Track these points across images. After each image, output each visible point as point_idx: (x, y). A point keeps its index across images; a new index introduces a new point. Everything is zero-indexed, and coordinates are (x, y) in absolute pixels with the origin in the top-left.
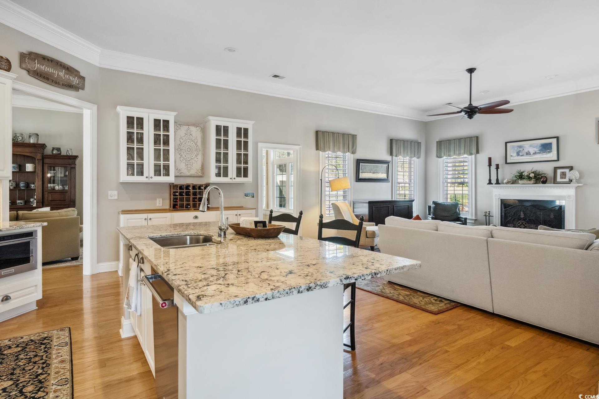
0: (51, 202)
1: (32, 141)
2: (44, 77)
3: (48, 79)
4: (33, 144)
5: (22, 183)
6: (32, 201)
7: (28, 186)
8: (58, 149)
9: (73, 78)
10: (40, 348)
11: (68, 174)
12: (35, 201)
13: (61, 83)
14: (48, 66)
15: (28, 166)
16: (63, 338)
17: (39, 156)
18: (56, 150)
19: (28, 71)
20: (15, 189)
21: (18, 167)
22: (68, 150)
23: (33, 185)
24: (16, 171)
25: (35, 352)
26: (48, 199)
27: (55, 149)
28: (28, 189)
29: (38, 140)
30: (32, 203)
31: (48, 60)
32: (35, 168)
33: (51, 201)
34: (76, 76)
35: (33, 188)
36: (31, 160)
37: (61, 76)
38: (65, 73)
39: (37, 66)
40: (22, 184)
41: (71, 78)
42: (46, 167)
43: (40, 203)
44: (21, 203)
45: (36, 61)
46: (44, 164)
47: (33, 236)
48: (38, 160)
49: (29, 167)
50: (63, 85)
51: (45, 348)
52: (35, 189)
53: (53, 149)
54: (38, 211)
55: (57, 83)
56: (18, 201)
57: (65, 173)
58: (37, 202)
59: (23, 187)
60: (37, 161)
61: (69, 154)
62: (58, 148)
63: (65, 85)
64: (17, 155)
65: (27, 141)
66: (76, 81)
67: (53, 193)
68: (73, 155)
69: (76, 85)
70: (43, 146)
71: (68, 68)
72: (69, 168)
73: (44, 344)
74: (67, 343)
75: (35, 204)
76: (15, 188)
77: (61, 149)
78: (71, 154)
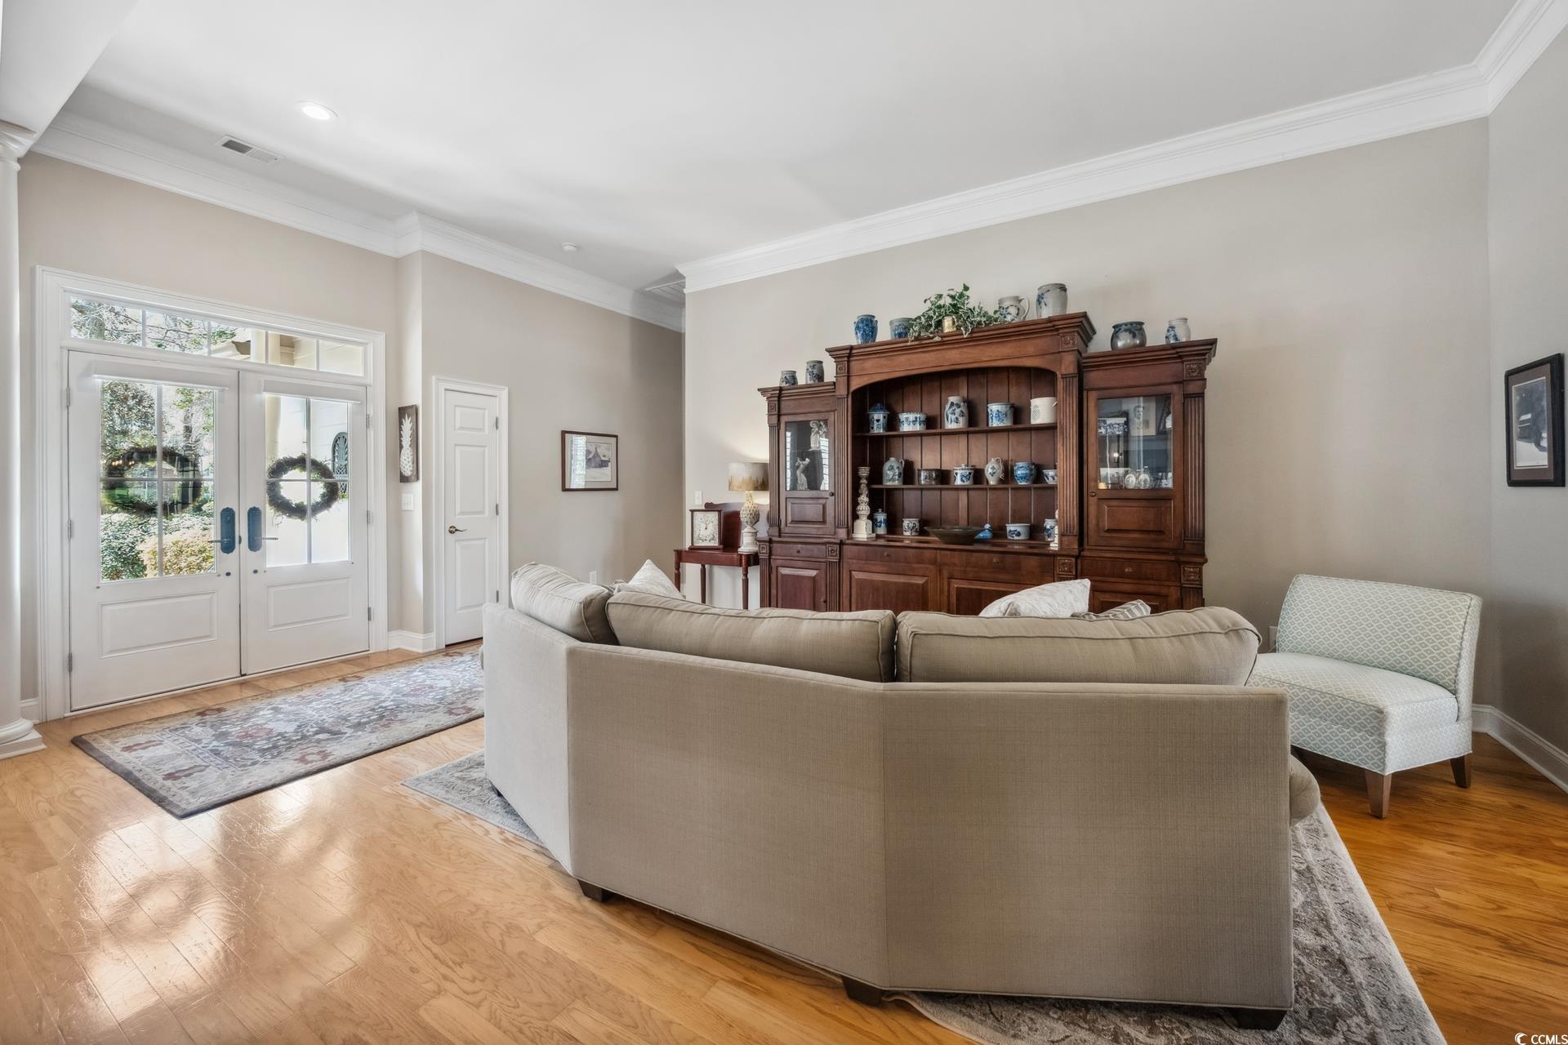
0: (1107, 535)
1: (1047, 312)
4: (1050, 320)
5: (1020, 464)
6: (1048, 527)
7: (1037, 475)
8: (1136, 329)
11: (1174, 423)
12: (1056, 530)
15: (1036, 406)
17: (1067, 366)
18: (1126, 330)
20: (1001, 486)
21: (1009, 413)
22: (1173, 324)
23: (1051, 473)
24: (1001, 425)
26: (1097, 525)
27: (1124, 327)
28: (1035, 485)
29: (1064, 304)
30: (1049, 536)
32: (1057, 409)
33: (1108, 531)
35: (1050, 482)
36: (1040, 379)
40: (1021, 470)
42: (1092, 399)
43: (1071, 538)
44: (1019, 534)
46: (1085, 393)
48: (1064, 377)
49: (1041, 410)
52: (1053, 488)
53: (1117, 328)
56: (1011, 527)
57: (1160, 421)
58: (1062, 535)
59: (1023, 478)
60: (1060, 384)
61: (1176, 339)
62: (1131, 324)
64: (1006, 369)
65: (1032, 316)
67: (1115, 503)
68: (1193, 338)
70: (1082, 326)
72: (1176, 402)
75: (1056, 540)
76: (1001, 481)
77: (1144, 326)
78: (1184, 340)
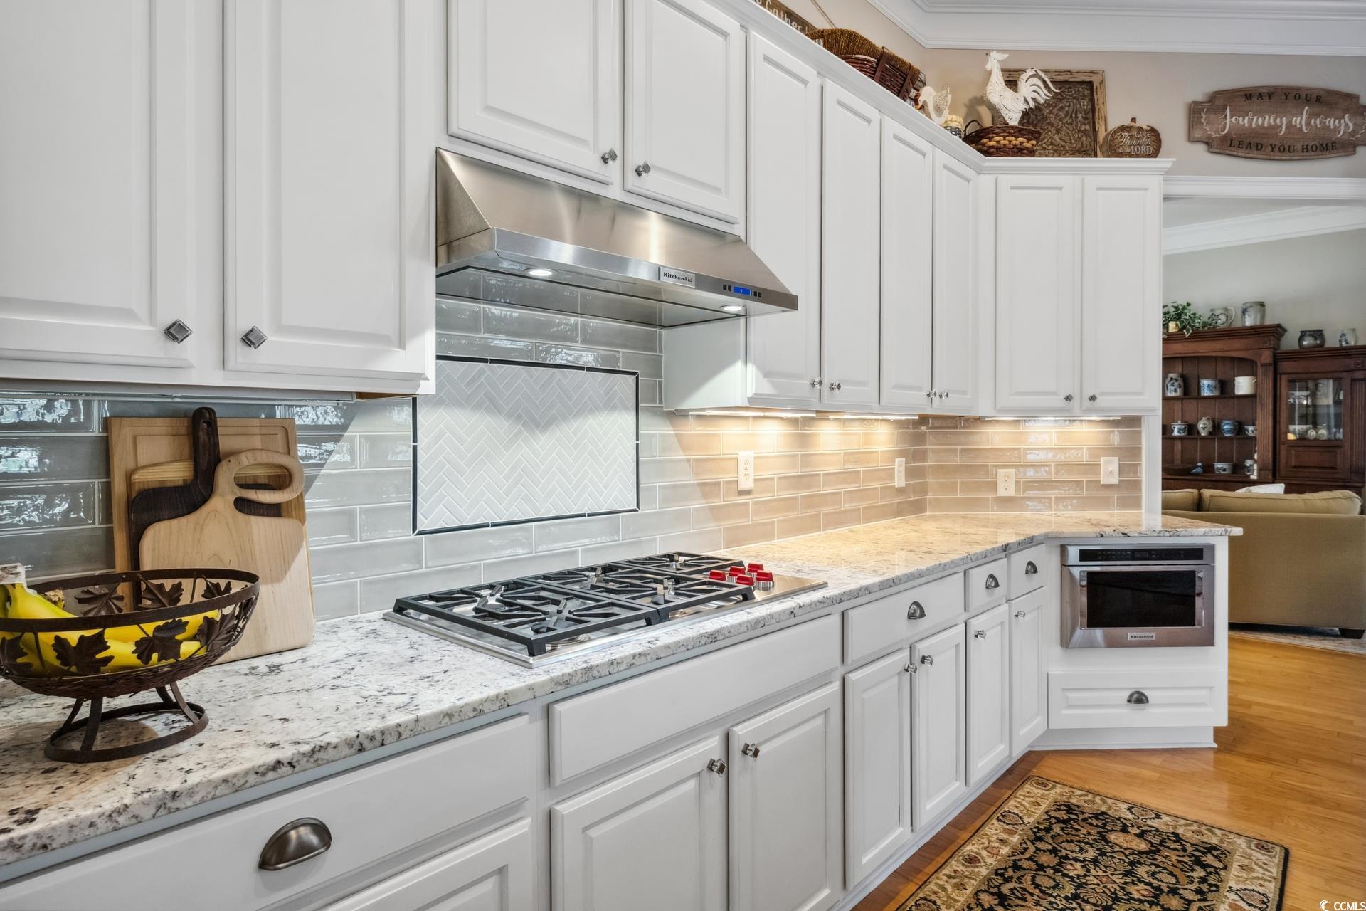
0: (1294, 470)
1: (1249, 322)
2: (1249, 146)
3: (1259, 147)
4: (1252, 328)
5: (1227, 422)
6: (1248, 465)
7: (1239, 429)
8: (1318, 334)
9: (1337, 121)
10: (1190, 874)
11: (1344, 396)
12: (1255, 467)
13: (1299, 146)
14: (1260, 113)
15: (1239, 383)
16: (1260, 875)
17: (1266, 357)
18: (1310, 335)
19: (1207, 144)
20: (1210, 437)
21: (1218, 386)
22: (1345, 332)
23: (1251, 428)
24: (1211, 394)
25: (1177, 878)
26: (1287, 463)
27: (1308, 333)
28: (1238, 437)
29: (1263, 316)
30: (1249, 471)
31: (1260, 96)
32: (1256, 385)
33: (1295, 467)
34: (1347, 110)
35: (1250, 434)
36: (1246, 365)
37: (1298, 126)
38: (1311, 115)
39: (1231, 121)
40: (1227, 426)
41: (1331, 122)
42: (1283, 381)
43: (1267, 472)
44: (1224, 470)
45: (1228, 111)
46: (1278, 376)
47: (1202, 559)
48: (1263, 365)
49: (1243, 385)
50: (1305, 149)
51: (1203, 880)
52: (1254, 438)
53: (1303, 334)
54: (1250, 492)
55: (1287, 148)
56: (1218, 465)
57: (1336, 394)
58: (1260, 470)
59: (1230, 431)
60: (1260, 370)
61: (1347, 343)
62: (1314, 331)
63: (1309, 147)
64: (1216, 357)
65: (1238, 324)
66: (1347, 125)
67: (1300, 449)
68: (1360, 344)
69: (1346, 137)
70: (1277, 331)
71: (1319, 99)
72: (1347, 382)
73: (1204, 866)
74: (1266, 900)
75: (1255, 473)
76: (1210, 433)
77: (1323, 332)
78: (1352, 343)
